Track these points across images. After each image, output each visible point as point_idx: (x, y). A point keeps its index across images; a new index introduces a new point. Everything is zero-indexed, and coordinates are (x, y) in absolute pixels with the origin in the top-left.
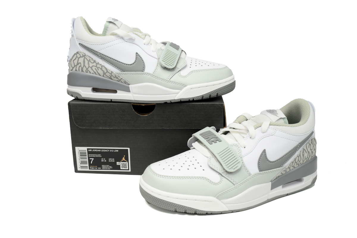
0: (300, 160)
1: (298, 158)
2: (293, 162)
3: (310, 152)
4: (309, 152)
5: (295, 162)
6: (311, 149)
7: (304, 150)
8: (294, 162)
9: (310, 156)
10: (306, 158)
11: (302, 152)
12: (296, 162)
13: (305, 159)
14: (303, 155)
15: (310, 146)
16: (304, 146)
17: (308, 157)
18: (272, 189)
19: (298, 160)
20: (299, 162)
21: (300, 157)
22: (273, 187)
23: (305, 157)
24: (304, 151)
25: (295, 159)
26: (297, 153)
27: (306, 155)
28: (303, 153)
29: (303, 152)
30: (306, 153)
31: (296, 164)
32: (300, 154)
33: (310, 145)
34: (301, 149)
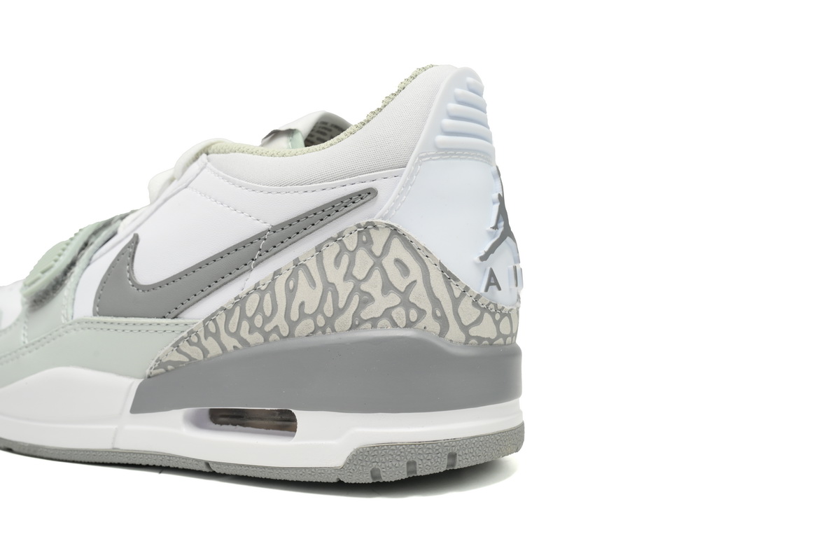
0: (268, 313)
1: (255, 297)
2: (228, 312)
3: (344, 289)
4: (329, 286)
5: (243, 316)
6: (348, 276)
7: (297, 264)
8: (233, 310)
9: (338, 312)
10: (309, 310)
11: (286, 275)
12: (249, 314)
13: (302, 315)
14: (291, 293)
15: (345, 260)
16: (303, 249)
17: (320, 309)
18: (136, 408)
19: (260, 308)
20: (267, 320)
21: (268, 297)
23: (302, 304)
24: (301, 274)
25: (240, 301)
26: (260, 274)
27: (308, 295)
28: (291, 284)
29: (294, 275)
30: (312, 283)
31: (245, 325)
32: (274, 280)
33: (343, 249)
34: (283, 260)
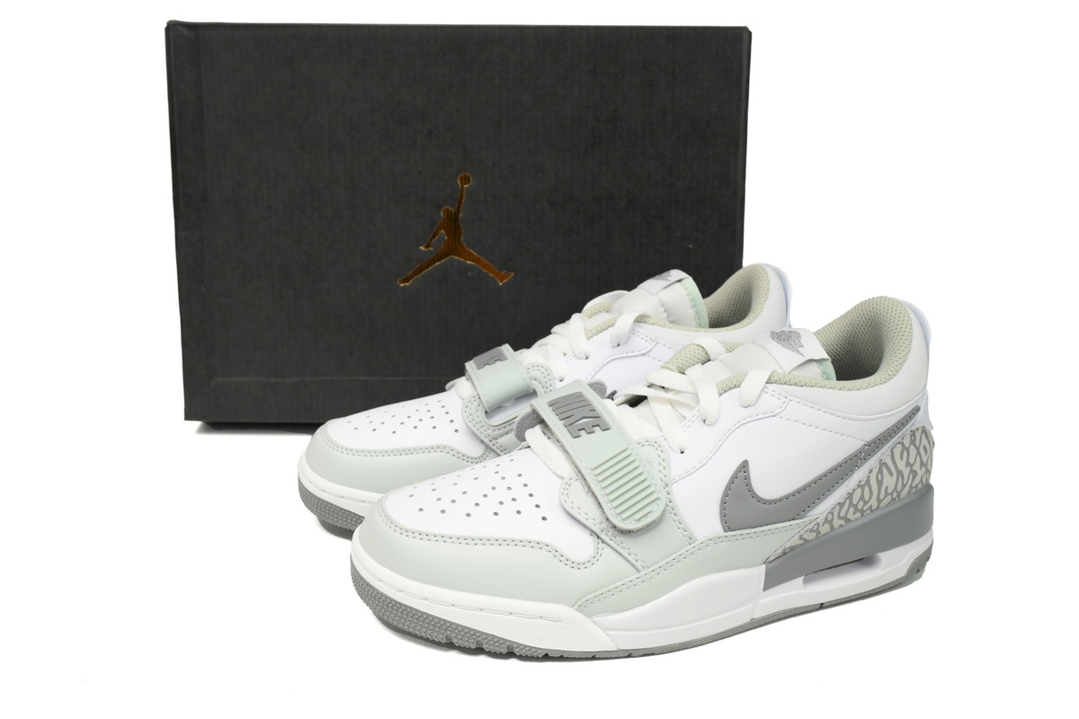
0: (867, 499)
1: (859, 490)
2: (841, 505)
3: (906, 472)
4: (900, 473)
5: (851, 504)
6: (908, 464)
7: (882, 464)
8: (844, 503)
9: (904, 486)
10: (889, 491)
11: (875, 471)
12: (855, 502)
13: (887, 494)
14: (880, 483)
15: (905, 453)
16: (883, 453)
17: (895, 489)
18: (766, 588)
19: (862, 497)
20: (866, 503)
21: (866, 489)
22: (771, 581)
23: (887, 488)
24: (884, 468)
25: (850, 496)
26: (859, 475)
27: (889, 482)
28: (880, 477)
29: (880, 471)
30: (891, 474)
31: (852, 510)
32: (869, 477)
33: (904, 448)
34: (873, 462)
